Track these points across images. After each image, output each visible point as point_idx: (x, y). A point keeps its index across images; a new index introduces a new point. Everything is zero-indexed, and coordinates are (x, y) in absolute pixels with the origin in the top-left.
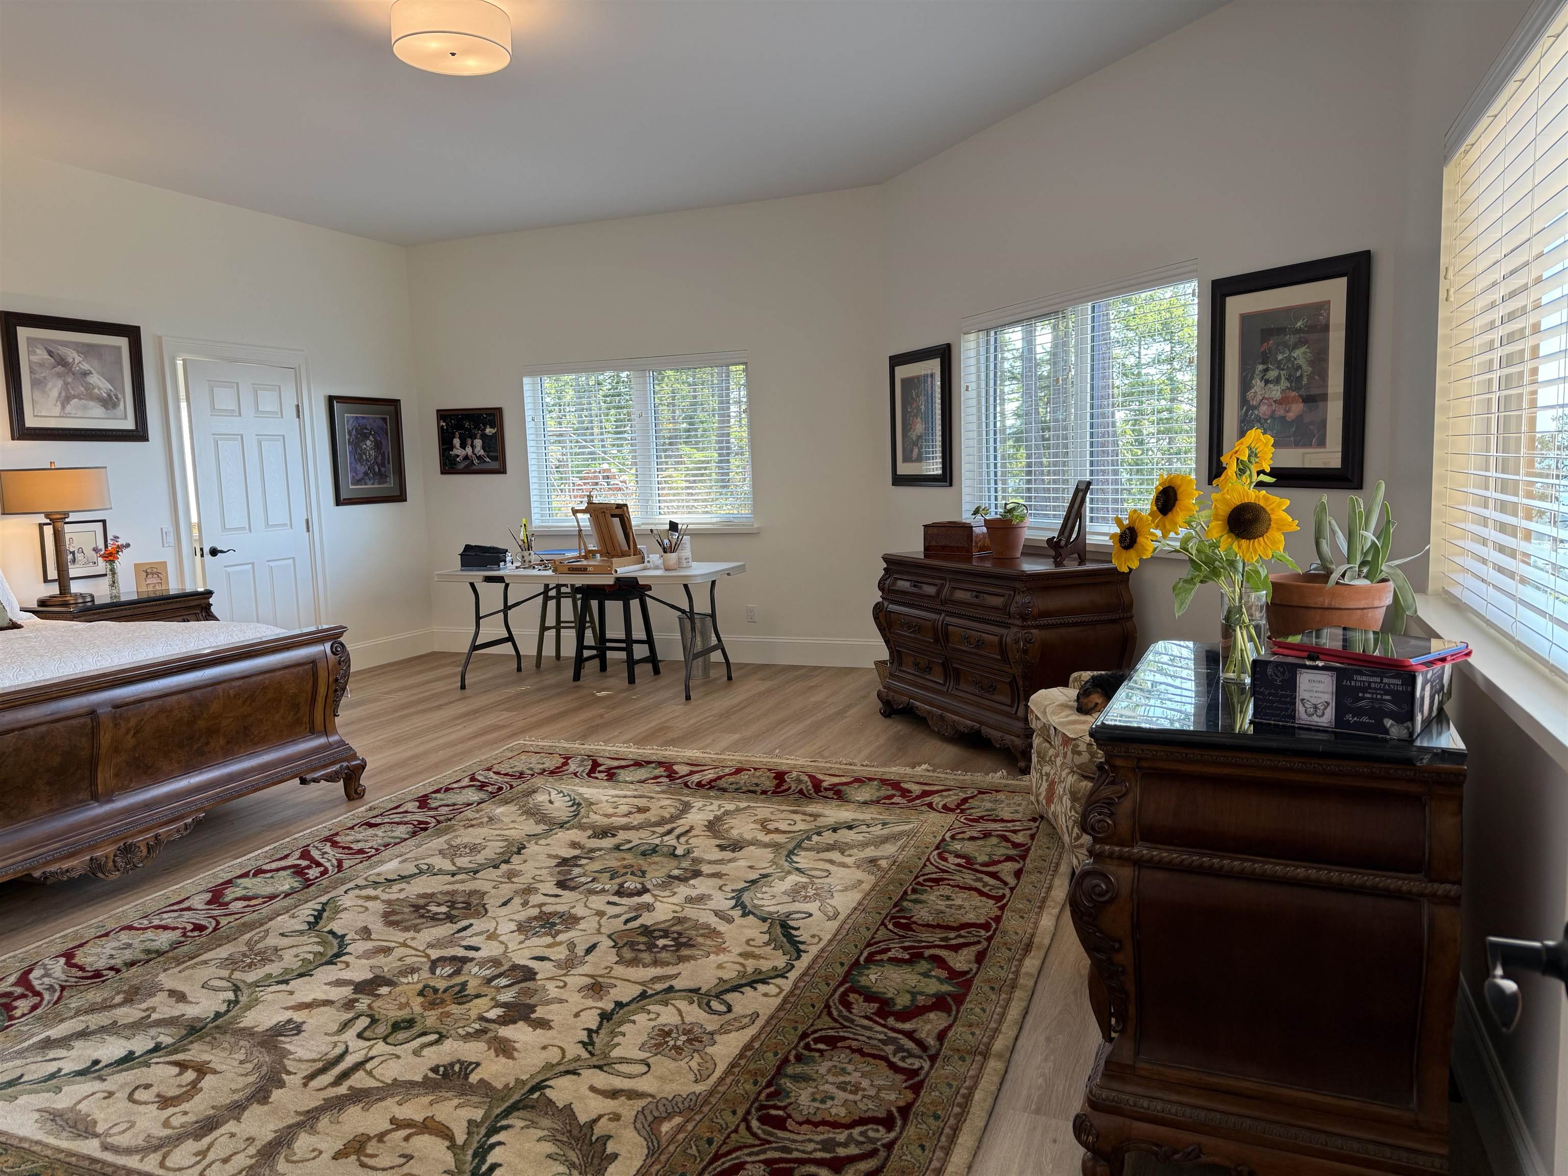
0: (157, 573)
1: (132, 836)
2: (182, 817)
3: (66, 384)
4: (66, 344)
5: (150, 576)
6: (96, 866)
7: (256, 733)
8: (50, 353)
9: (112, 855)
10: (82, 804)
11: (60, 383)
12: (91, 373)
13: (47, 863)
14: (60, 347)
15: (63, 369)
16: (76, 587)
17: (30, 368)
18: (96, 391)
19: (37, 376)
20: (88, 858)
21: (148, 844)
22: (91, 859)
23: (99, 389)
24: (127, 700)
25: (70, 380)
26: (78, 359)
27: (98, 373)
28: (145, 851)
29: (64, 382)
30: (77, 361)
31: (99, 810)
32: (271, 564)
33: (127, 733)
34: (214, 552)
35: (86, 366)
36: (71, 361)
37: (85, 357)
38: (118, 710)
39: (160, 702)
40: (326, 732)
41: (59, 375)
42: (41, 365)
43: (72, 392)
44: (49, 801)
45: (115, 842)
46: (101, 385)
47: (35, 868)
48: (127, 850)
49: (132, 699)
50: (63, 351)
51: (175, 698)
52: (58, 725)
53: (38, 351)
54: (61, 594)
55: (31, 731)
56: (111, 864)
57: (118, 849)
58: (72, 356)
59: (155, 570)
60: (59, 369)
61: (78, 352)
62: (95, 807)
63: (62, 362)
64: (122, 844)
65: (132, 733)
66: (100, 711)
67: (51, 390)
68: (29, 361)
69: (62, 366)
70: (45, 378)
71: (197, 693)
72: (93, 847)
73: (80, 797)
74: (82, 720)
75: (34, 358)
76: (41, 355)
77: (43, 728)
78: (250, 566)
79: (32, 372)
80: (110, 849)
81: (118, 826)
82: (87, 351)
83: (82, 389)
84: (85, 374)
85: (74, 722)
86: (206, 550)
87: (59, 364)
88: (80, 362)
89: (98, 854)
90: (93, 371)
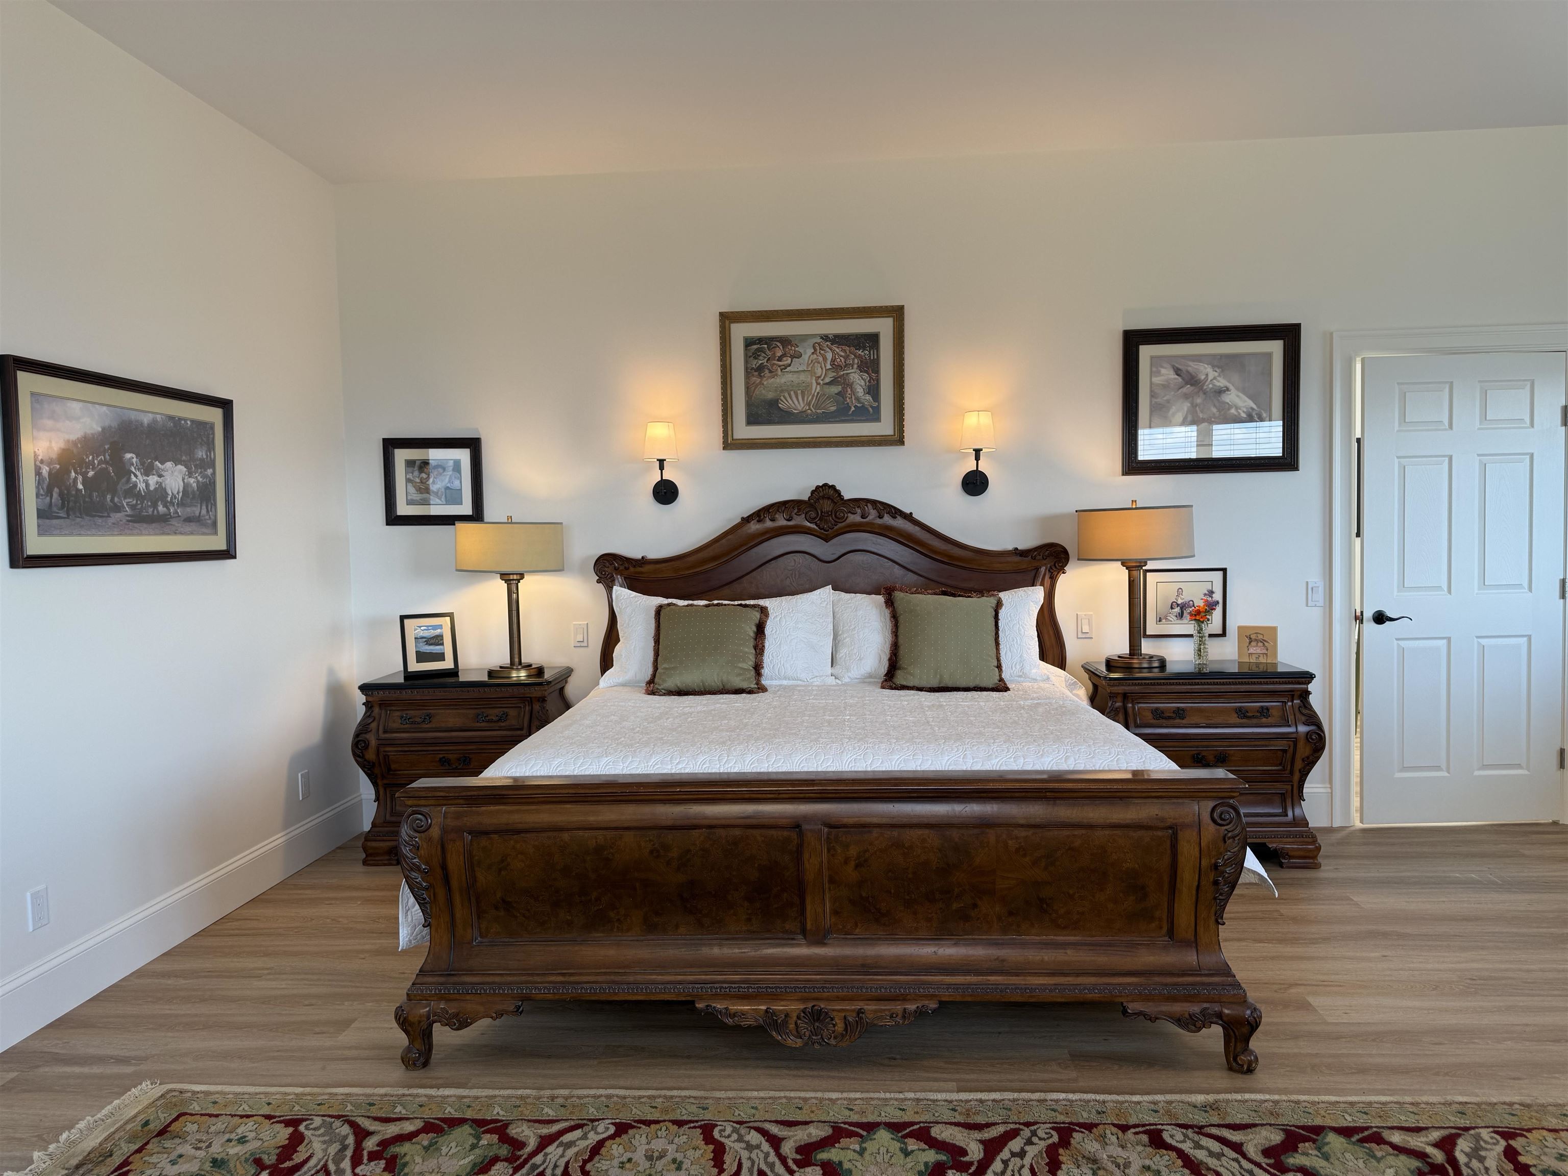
0: (1263, 641)
1: (828, 999)
2: (904, 998)
3: (1194, 406)
4: (1198, 358)
5: (1253, 644)
6: (773, 1022)
7: (1062, 911)
8: (1178, 372)
9: (794, 1015)
10: (788, 937)
11: (1186, 405)
12: (1228, 389)
13: (716, 996)
14: (1191, 363)
15: (1192, 388)
16: (1147, 647)
17: (1151, 391)
18: (1233, 411)
19: (1159, 400)
20: (764, 1008)
21: (845, 1017)
22: (766, 1011)
23: (1237, 408)
24: (845, 821)
25: (1199, 401)
26: (1212, 374)
27: (1237, 389)
28: (840, 1027)
29: (1192, 404)
30: (1210, 378)
31: (801, 951)
32: (1484, 641)
33: (846, 861)
34: (1380, 618)
35: (1222, 383)
36: (1203, 377)
37: (1223, 371)
38: (834, 831)
39: (895, 833)
40: (1194, 943)
41: (1186, 396)
42: (1165, 386)
43: (1201, 415)
44: (749, 920)
45: (804, 1000)
46: (1240, 404)
47: (701, 998)
48: (817, 1016)
49: (851, 821)
50: (1193, 367)
51: (919, 832)
52: (756, 832)
53: (1163, 371)
54: (1130, 654)
55: (722, 832)
56: (792, 1026)
57: (804, 1011)
58: (1207, 372)
59: (1260, 637)
60: (1188, 389)
61: (1213, 366)
62: (799, 945)
63: (1192, 380)
64: (810, 1005)
65: (853, 864)
66: (805, 827)
67: (1174, 414)
68: (1151, 383)
69: (1192, 385)
70: (1168, 401)
71: (955, 834)
72: (775, 996)
73: (787, 926)
74: (786, 833)
75: (1156, 380)
76: (1167, 374)
77: (737, 832)
78: (1445, 641)
79: (1153, 395)
80: (794, 1007)
81: (816, 980)
82: (1223, 363)
83: (1214, 410)
84: (1220, 392)
85: (773, 832)
86: (1368, 614)
87: (1187, 383)
88: (1215, 378)
89: (778, 1007)
90: (1231, 387)
